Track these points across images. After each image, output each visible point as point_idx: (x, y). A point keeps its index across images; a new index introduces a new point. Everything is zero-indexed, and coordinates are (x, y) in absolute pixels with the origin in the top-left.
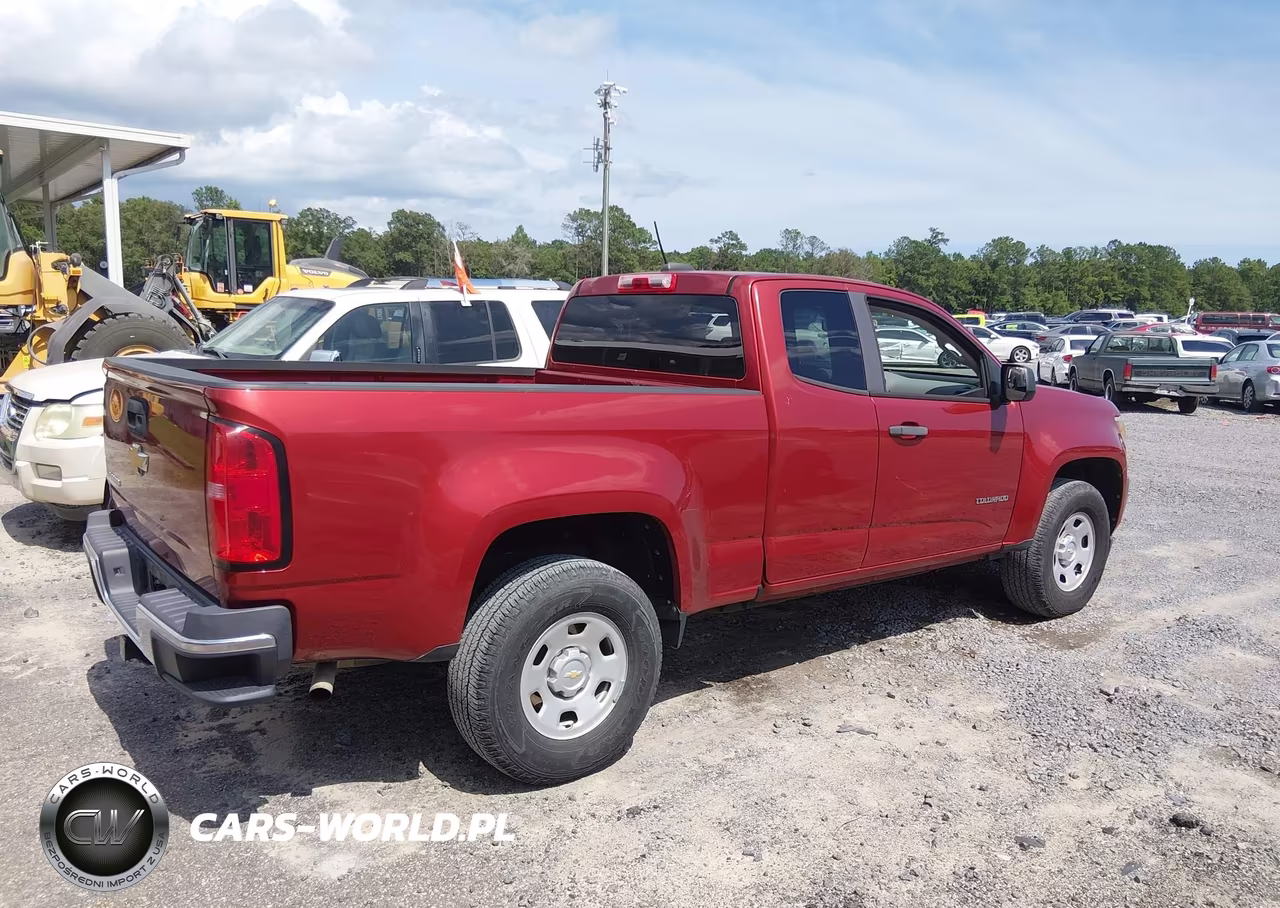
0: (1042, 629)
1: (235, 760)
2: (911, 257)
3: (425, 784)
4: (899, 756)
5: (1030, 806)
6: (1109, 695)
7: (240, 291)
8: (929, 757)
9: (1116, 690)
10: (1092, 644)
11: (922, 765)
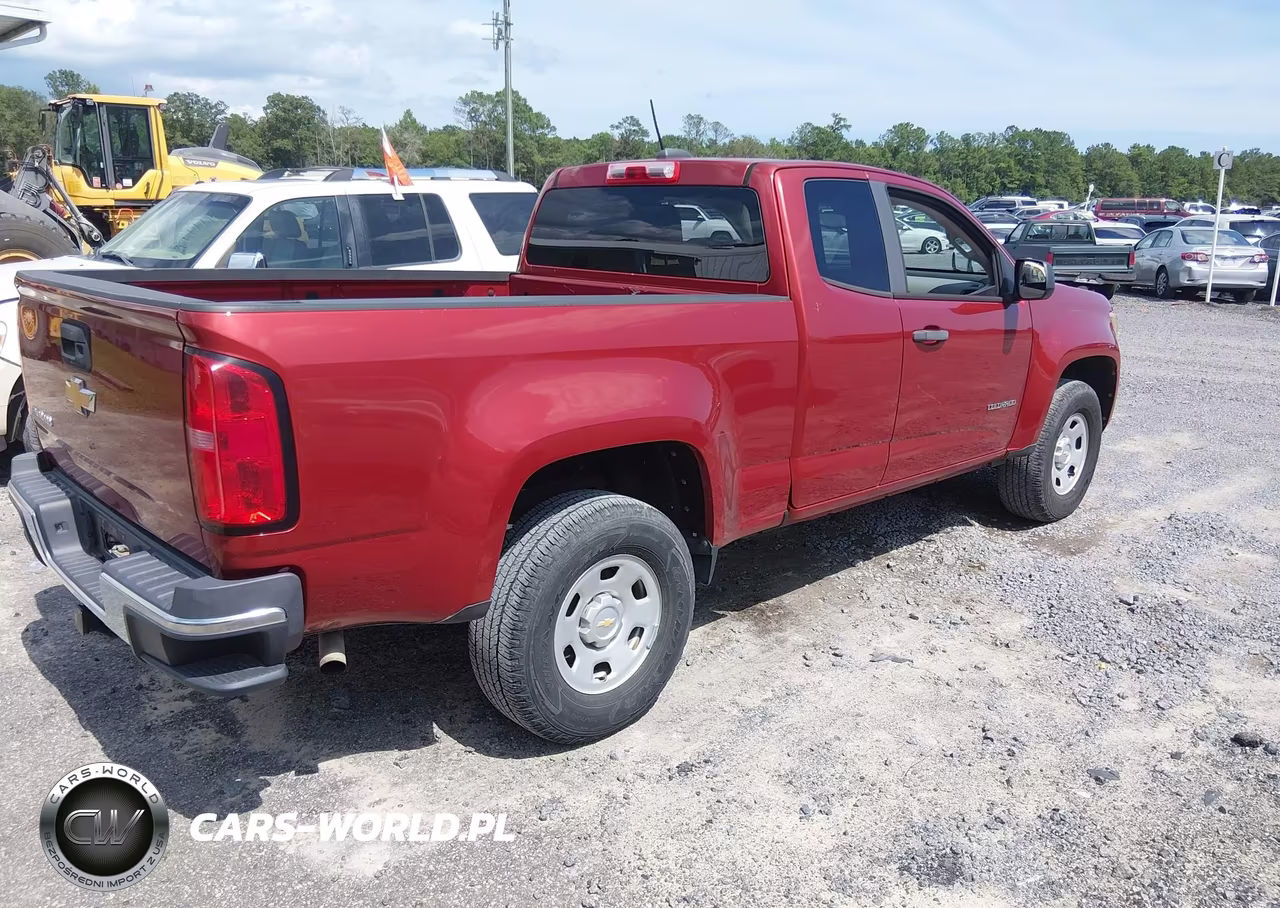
0: (1039, 535)
1: (219, 735)
2: (814, 144)
3: (445, 751)
4: (943, 686)
5: (1091, 733)
6: (1130, 604)
7: (119, 185)
8: (973, 684)
9: (1135, 599)
10: (1093, 548)
11: (969, 694)
